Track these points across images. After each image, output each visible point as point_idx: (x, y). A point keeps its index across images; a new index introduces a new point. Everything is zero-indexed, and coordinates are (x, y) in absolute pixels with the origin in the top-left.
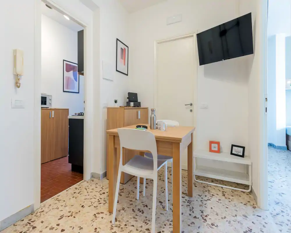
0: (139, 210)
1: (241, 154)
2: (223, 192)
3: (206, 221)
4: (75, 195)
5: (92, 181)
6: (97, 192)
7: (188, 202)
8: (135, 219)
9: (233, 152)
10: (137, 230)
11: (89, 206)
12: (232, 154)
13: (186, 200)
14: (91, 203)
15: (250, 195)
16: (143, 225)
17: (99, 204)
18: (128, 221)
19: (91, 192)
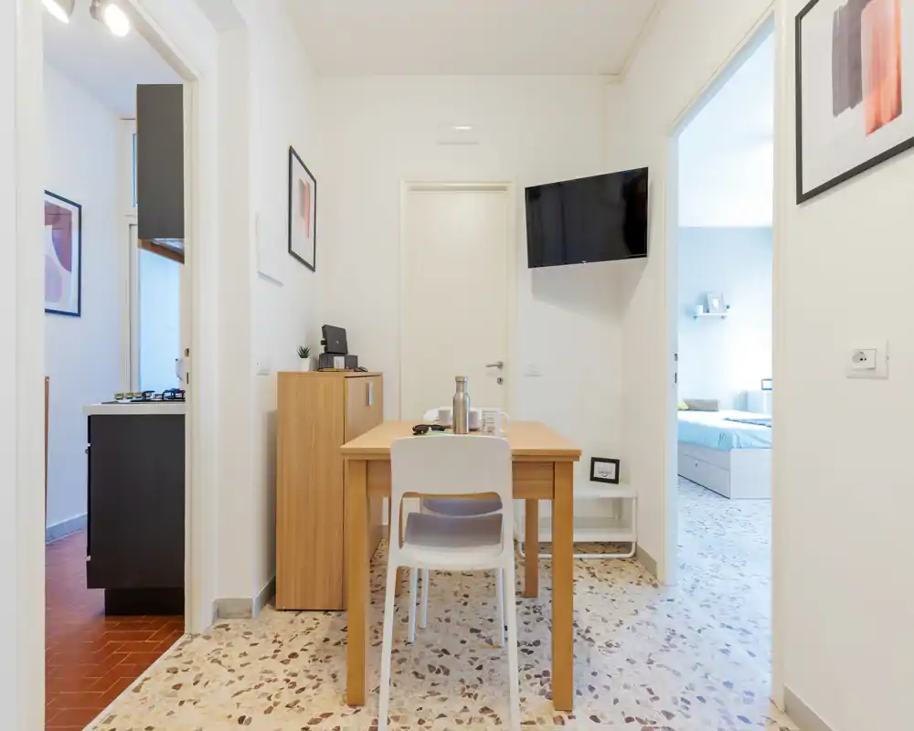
0: (431, 668)
1: (613, 477)
2: (588, 568)
3: (594, 642)
4: (182, 694)
5: (223, 629)
6: (265, 658)
7: (535, 612)
8: (438, 697)
9: (596, 475)
10: (460, 722)
11: (269, 711)
12: (593, 478)
13: (528, 608)
14: (269, 698)
15: (636, 564)
16: (467, 701)
17: (297, 692)
18: (421, 709)
19: (242, 666)
